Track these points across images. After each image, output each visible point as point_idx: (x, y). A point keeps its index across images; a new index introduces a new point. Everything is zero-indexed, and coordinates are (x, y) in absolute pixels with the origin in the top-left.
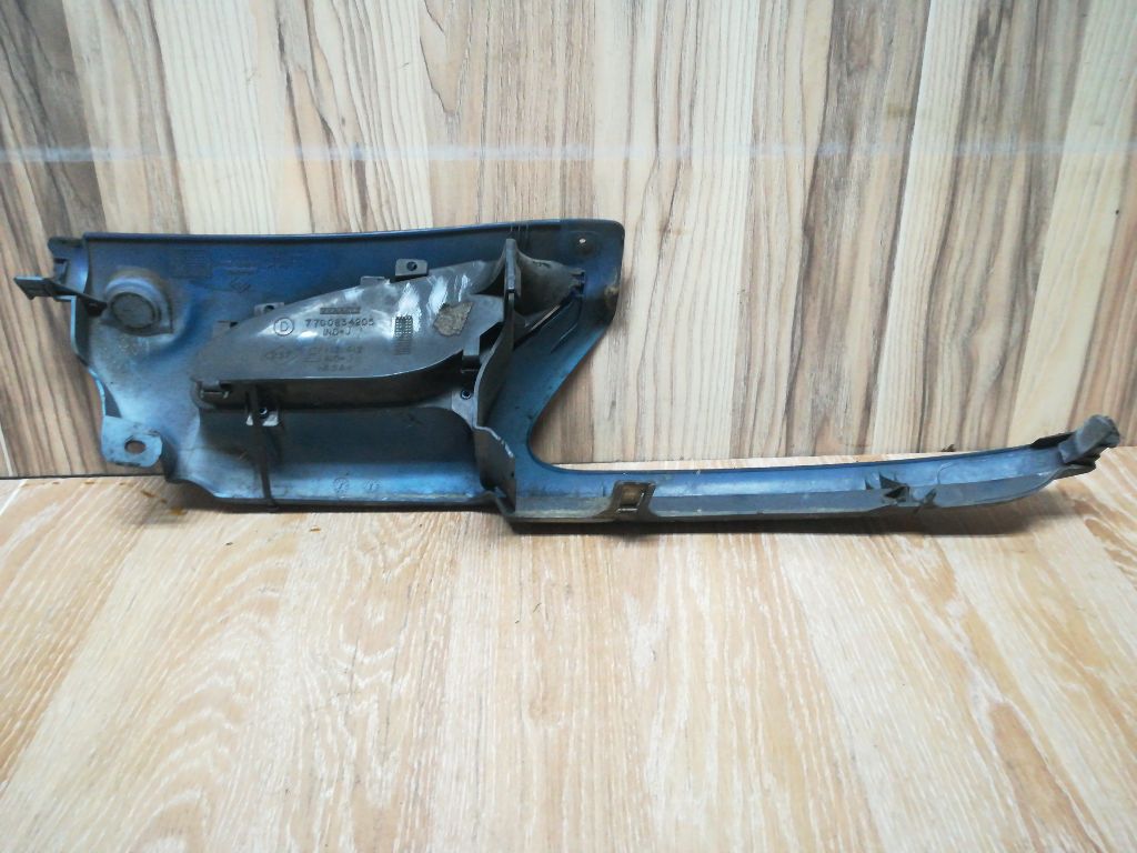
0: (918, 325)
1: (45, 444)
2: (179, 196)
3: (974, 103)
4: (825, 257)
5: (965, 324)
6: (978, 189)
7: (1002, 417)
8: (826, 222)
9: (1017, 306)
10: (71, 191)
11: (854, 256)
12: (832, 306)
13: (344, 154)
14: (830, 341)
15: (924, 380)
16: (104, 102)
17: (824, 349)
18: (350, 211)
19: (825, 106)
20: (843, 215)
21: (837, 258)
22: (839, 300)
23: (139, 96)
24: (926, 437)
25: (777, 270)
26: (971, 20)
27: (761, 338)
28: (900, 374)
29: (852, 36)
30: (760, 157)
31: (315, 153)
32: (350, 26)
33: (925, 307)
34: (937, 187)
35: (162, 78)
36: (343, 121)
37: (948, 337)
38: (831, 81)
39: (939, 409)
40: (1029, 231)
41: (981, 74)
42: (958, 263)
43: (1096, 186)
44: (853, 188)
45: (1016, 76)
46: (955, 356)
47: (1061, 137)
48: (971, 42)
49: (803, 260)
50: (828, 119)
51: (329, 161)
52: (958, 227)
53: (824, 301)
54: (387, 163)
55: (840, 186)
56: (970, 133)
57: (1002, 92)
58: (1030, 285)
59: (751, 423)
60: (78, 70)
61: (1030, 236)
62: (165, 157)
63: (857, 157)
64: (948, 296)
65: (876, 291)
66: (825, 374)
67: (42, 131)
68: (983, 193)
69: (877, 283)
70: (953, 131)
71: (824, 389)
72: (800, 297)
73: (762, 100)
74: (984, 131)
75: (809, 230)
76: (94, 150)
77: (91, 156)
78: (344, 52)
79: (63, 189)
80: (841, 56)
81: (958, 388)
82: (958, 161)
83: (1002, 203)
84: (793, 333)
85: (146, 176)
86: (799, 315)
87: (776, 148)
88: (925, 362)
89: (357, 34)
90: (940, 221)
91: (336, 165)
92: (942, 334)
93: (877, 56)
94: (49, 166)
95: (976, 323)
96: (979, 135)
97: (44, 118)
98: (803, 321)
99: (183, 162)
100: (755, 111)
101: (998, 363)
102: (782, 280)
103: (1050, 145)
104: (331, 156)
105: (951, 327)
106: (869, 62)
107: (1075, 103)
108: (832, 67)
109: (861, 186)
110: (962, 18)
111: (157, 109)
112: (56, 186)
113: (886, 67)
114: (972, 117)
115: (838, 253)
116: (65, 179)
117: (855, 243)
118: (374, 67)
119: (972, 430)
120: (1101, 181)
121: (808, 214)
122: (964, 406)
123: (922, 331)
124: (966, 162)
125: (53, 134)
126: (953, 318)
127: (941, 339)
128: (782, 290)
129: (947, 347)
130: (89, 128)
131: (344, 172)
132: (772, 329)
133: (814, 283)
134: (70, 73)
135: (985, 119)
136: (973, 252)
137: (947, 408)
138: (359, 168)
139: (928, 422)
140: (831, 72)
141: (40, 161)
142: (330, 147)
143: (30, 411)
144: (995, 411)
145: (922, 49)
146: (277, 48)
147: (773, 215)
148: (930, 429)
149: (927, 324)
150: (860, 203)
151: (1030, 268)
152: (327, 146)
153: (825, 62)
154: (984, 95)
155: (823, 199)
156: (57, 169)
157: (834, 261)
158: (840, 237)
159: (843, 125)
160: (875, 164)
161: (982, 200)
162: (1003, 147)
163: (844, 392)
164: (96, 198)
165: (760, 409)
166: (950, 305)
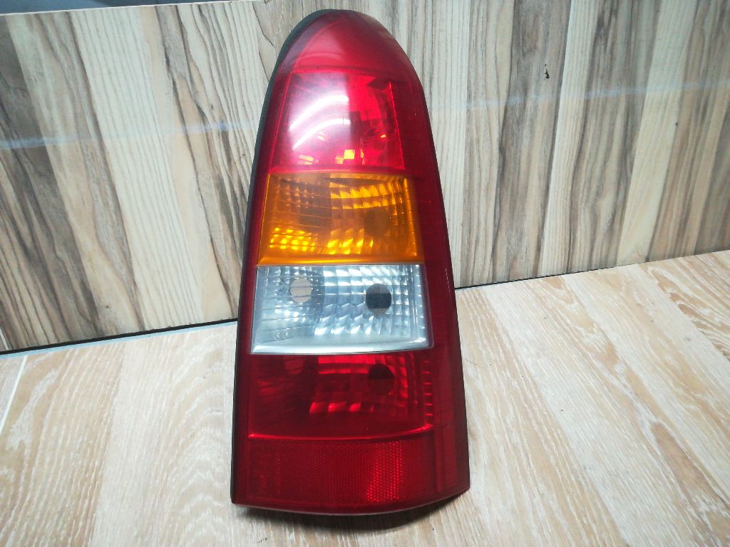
0: (566, 199)
1: (29, 328)
2: (106, 163)
3: (596, 67)
4: (512, 165)
5: (592, 196)
6: (599, 118)
7: (614, 245)
8: (513, 144)
9: (621, 182)
10: (31, 166)
11: (529, 162)
12: (517, 193)
13: (214, 127)
14: (516, 213)
15: (570, 230)
16: (49, 108)
17: (513, 218)
18: (220, 163)
19: (510, 75)
20: (522, 138)
21: (520, 164)
22: (521, 190)
23: (73, 101)
24: (571, 262)
25: (485, 175)
26: (594, 18)
27: (476, 215)
28: (557, 227)
29: (525, 31)
30: (473, 109)
31: (195, 129)
32: (212, 46)
33: (570, 188)
34: (576, 117)
35: (88, 87)
36: (212, 107)
37: (583, 204)
38: (513, 61)
39: (578, 244)
40: (627, 140)
41: (600, 50)
42: (588, 161)
43: (664, 111)
44: (528, 123)
45: (620, 50)
46: (588, 215)
47: (645, 83)
48: (595, 31)
49: (499, 167)
50: (512, 83)
51: (204, 132)
52: (588, 141)
53: (512, 191)
54: (242, 131)
55: (520, 122)
56: (594, 85)
57: (612, 59)
58: (629, 170)
59: (472, 265)
60: (28, 88)
61: (628, 142)
62: (94, 139)
63: (530, 104)
64: (583, 181)
65: (542, 181)
66: (514, 233)
67: (7, 129)
68: (602, 120)
69: (542, 177)
70: (584, 85)
71: (514, 240)
72: (498, 189)
73: (473, 74)
74: (601, 84)
75: (502, 150)
76: (45, 139)
77: (43, 143)
78: (210, 65)
79: (26, 166)
80: (519, 45)
81: (589, 233)
82: (587, 102)
83: (613, 125)
84: (495, 211)
85: (83, 153)
86: (498, 200)
87: (482, 102)
88: (570, 221)
89: (217, 51)
90: (577, 138)
91: (209, 135)
92: (579, 202)
93: (540, 44)
94: (15, 152)
95: (599, 194)
96: (599, 86)
97: (8, 121)
98: (500, 202)
99: (107, 142)
100: (469, 81)
101: (611, 216)
102: (488, 180)
103: (639, 89)
104: (206, 130)
105: (585, 198)
106: (535, 47)
107: (654, 62)
108: (514, 52)
109: (532, 121)
110: (589, 17)
111: (86, 108)
112: (20, 163)
113: (545, 49)
114: (595, 75)
115: (520, 162)
116: (27, 160)
117: (529, 155)
118: (230, 71)
119: (597, 255)
120: (668, 108)
121: (501, 141)
122: (593, 242)
123: (568, 203)
124: (592, 101)
125: (15, 131)
126: (586, 193)
127: (579, 206)
128: (488, 185)
129: (582, 210)
130: (41, 125)
131: (215, 139)
132: (483, 209)
133: (506, 180)
134: (24, 90)
135: (602, 77)
136: (597, 154)
137: (583, 245)
138: (224, 135)
139: (573, 254)
140: (513, 55)
141: (8, 149)
142: (204, 124)
143: (17, 310)
144: (610, 242)
145: (566, 37)
146: (165, 64)
147: (481, 142)
148: (574, 257)
149: (571, 198)
150: (532, 132)
151: (628, 161)
152: (203, 125)
153: (509, 49)
154: (602, 62)
155: (510, 130)
156: (21, 154)
157: (517, 166)
158: (520, 152)
159: (521, 86)
160: (540, 107)
161: (601, 124)
162: (613, 92)
163: (525, 242)
164: (50, 170)
165: (477, 256)
166: (584, 186)
